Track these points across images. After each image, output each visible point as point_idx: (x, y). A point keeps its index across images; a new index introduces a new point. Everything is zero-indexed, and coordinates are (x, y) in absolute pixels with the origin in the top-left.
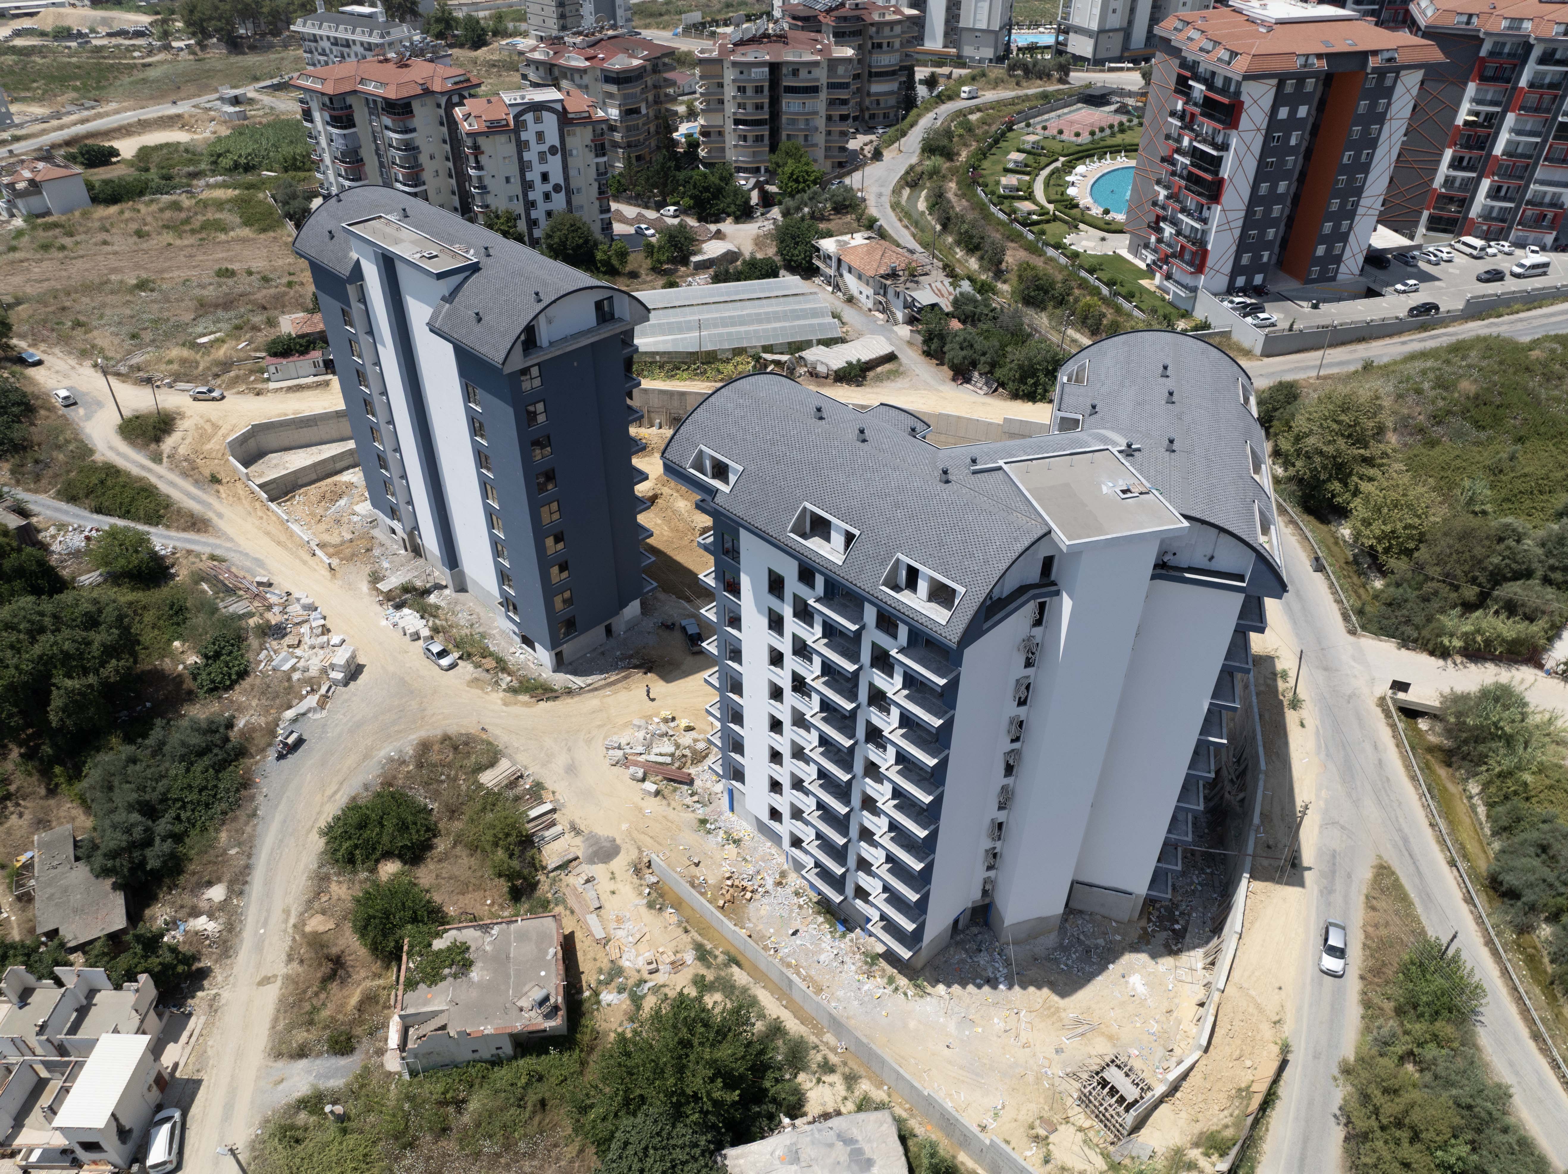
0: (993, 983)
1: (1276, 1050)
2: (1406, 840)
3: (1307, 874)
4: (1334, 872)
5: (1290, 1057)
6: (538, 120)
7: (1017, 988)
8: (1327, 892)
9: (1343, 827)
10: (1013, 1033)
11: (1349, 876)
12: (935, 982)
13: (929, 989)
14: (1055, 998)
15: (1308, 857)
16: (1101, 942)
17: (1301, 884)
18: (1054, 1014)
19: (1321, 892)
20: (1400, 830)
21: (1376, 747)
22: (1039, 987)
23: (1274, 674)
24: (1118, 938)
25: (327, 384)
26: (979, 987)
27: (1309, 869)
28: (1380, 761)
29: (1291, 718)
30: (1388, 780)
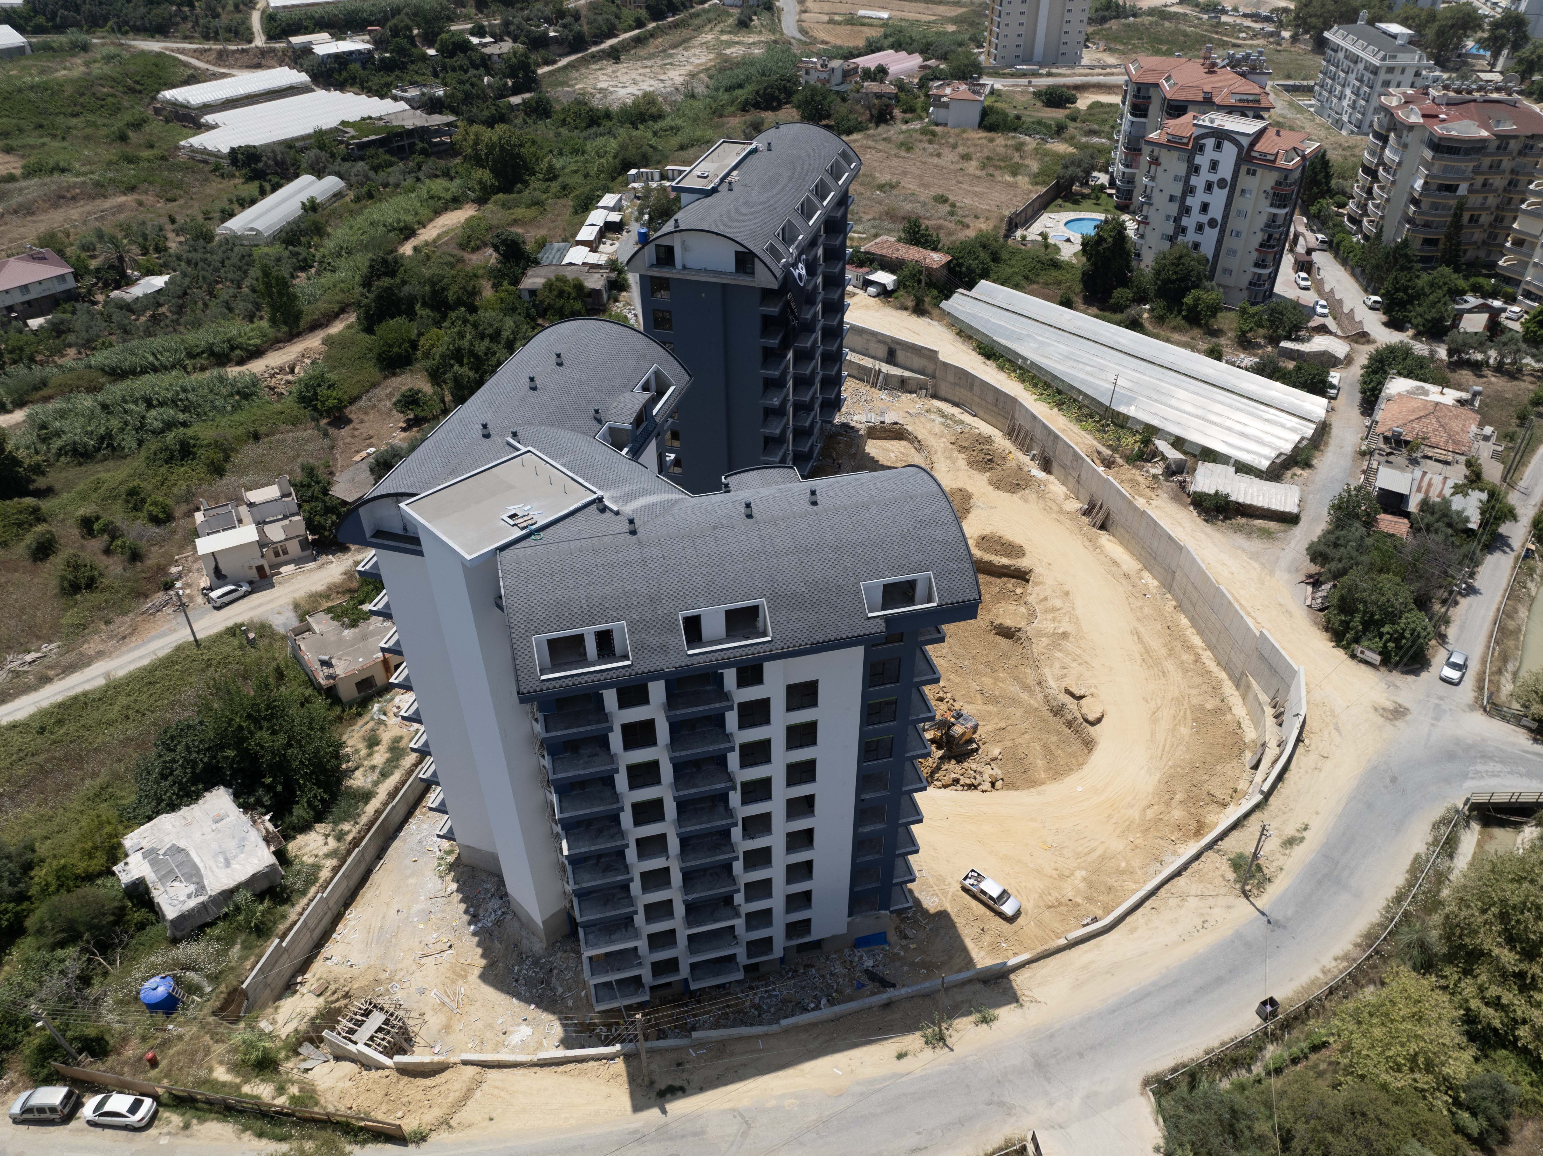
0: (474, 920)
3: (655, 1112)
4: (670, 1138)
6: (1218, 146)
7: (476, 939)
8: (639, 1138)
9: (744, 1135)
10: (427, 951)
12: (456, 880)
13: (450, 877)
14: (477, 972)
16: (560, 990)
17: (637, 1108)
18: (459, 975)
19: (636, 1131)
22: (483, 956)
23: (983, 1009)
26: (466, 912)
27: (664, 1112)
29: (908, 1042)
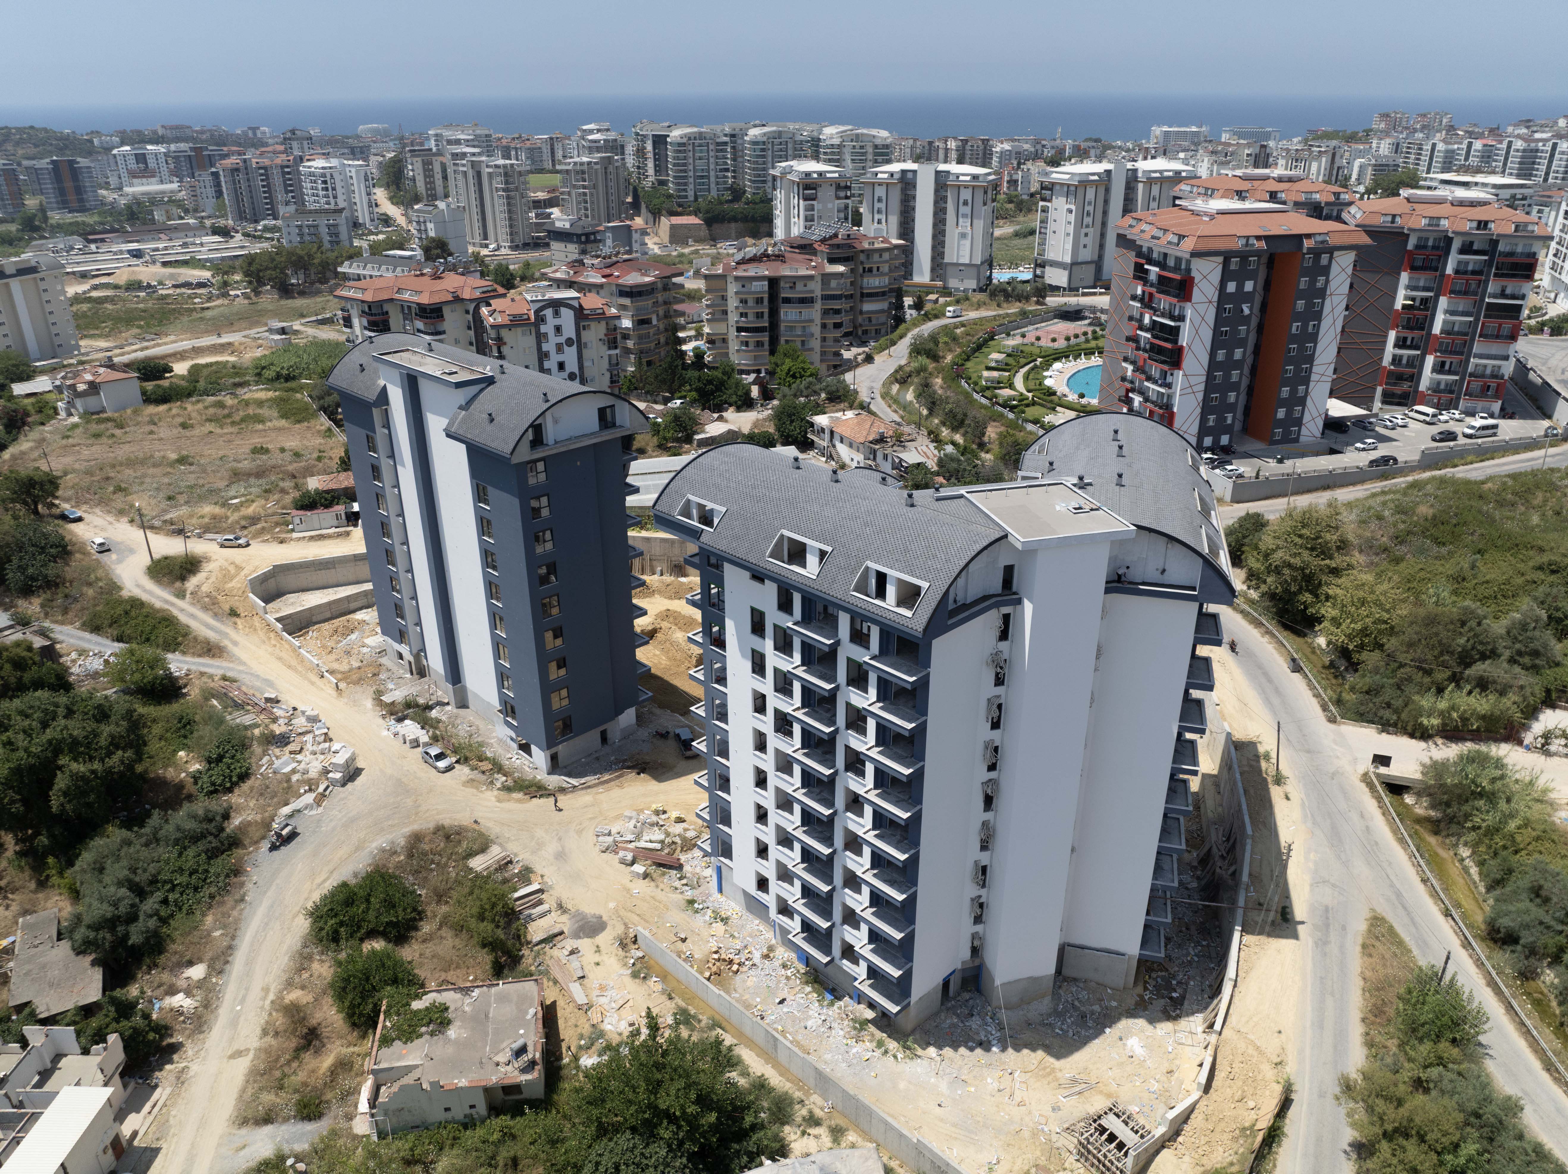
0: (985, 1046)
1: (1278, 1089)
2: (1399, 895)
3: (1300, 928)
4: (1327, 926)
5: (1293, 1096)
6: (557, 314)
7: (1010, 1050)
8: (1322, 943)
9: (1334, 885)
10: (1008, 1092)
11: (1344, 928)
12: (925, 1045)
13: (920, 1052)
14: (1052, 1060)
15: (1300, 911)
16: (1096, 1008)
17: (1296, 937)
18: (1049, 1074)
19: (1316, 944)
20: (1392, 885)
21: (1362, 816)
22: (1034, 1050)
23: (1257, 757)
24: (1114, 1004)
25: (348, 534)
26: (972, 1049)
27: (1303, 923)
28: (1367, 828)
29: (1276, 793)
30: (1377, 843)
